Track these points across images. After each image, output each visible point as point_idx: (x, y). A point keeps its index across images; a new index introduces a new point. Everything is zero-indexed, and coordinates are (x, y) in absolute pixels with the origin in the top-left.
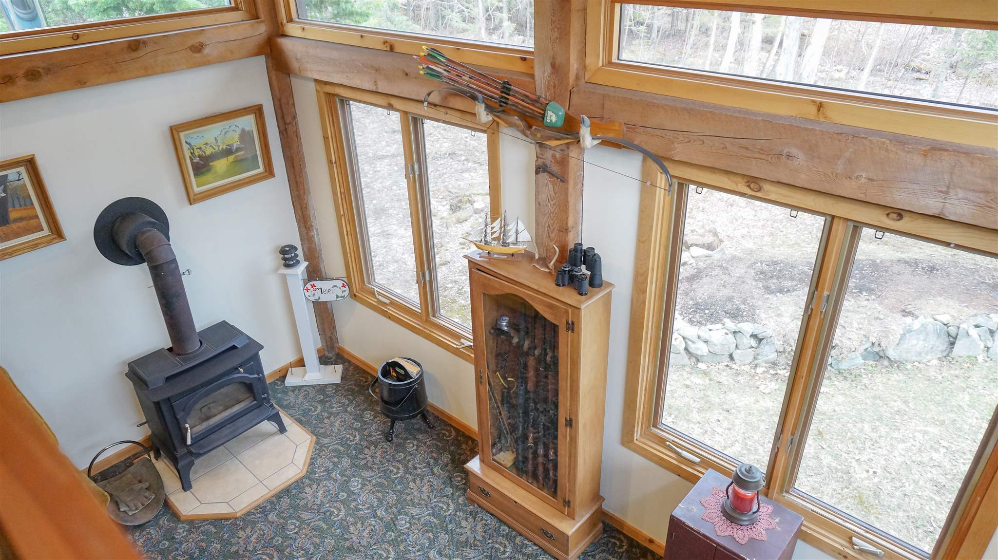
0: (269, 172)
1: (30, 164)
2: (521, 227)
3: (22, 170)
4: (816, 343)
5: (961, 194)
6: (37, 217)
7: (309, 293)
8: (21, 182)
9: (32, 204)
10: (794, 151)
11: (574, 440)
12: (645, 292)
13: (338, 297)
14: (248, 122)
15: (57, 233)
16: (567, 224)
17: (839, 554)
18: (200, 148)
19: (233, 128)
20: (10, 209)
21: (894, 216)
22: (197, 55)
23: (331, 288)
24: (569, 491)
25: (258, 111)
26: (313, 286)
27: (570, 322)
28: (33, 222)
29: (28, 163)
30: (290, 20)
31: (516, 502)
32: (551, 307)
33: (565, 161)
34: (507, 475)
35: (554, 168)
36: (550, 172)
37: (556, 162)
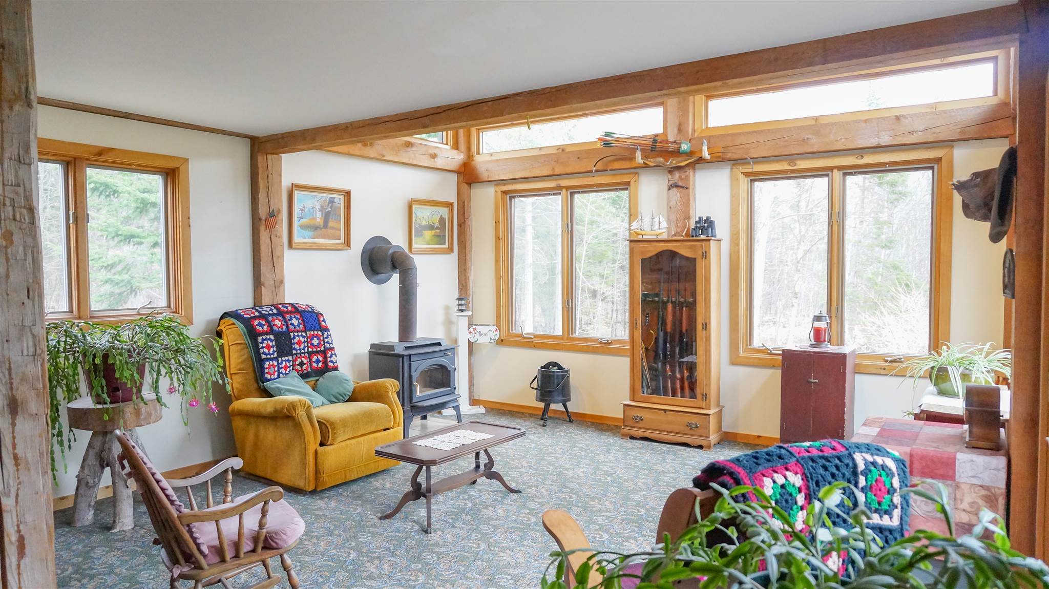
0: (451, 250)
1: (348, 194)
2: (662, 219)
3: (342, 197)
4: (838, 242)
5: (884, 133)
6: (340, 230)
7: (471, 335)
8: (339, 205)
9: (340, 221)
10: (810, 136)
11: (708, 339)
12: (738, 245)
13: (491, 339)
14: (444, 212)
15: (348, 243)
16: (689, 213)
17: (881, 369)
18: (420, 219)
19: (437, 213)
20: (330, 220)
21: (860, 157)
22: (433, 160)
23: (487, 332)
24: (706, 385)
25: (450, 205)
26: (475, 329)
27: (704, 252)
28: (337, 232)
29: (346, 195)
30: (478, 153)
31: (665, 411)
32: (691, 247)
33: (687, 178)
34: (654, 400)
35: (680, 184)
36: (677, 186)
37: (682, 179)
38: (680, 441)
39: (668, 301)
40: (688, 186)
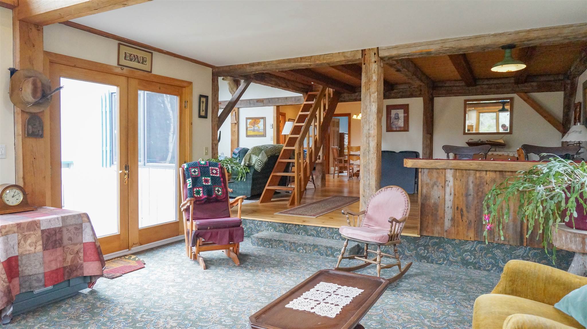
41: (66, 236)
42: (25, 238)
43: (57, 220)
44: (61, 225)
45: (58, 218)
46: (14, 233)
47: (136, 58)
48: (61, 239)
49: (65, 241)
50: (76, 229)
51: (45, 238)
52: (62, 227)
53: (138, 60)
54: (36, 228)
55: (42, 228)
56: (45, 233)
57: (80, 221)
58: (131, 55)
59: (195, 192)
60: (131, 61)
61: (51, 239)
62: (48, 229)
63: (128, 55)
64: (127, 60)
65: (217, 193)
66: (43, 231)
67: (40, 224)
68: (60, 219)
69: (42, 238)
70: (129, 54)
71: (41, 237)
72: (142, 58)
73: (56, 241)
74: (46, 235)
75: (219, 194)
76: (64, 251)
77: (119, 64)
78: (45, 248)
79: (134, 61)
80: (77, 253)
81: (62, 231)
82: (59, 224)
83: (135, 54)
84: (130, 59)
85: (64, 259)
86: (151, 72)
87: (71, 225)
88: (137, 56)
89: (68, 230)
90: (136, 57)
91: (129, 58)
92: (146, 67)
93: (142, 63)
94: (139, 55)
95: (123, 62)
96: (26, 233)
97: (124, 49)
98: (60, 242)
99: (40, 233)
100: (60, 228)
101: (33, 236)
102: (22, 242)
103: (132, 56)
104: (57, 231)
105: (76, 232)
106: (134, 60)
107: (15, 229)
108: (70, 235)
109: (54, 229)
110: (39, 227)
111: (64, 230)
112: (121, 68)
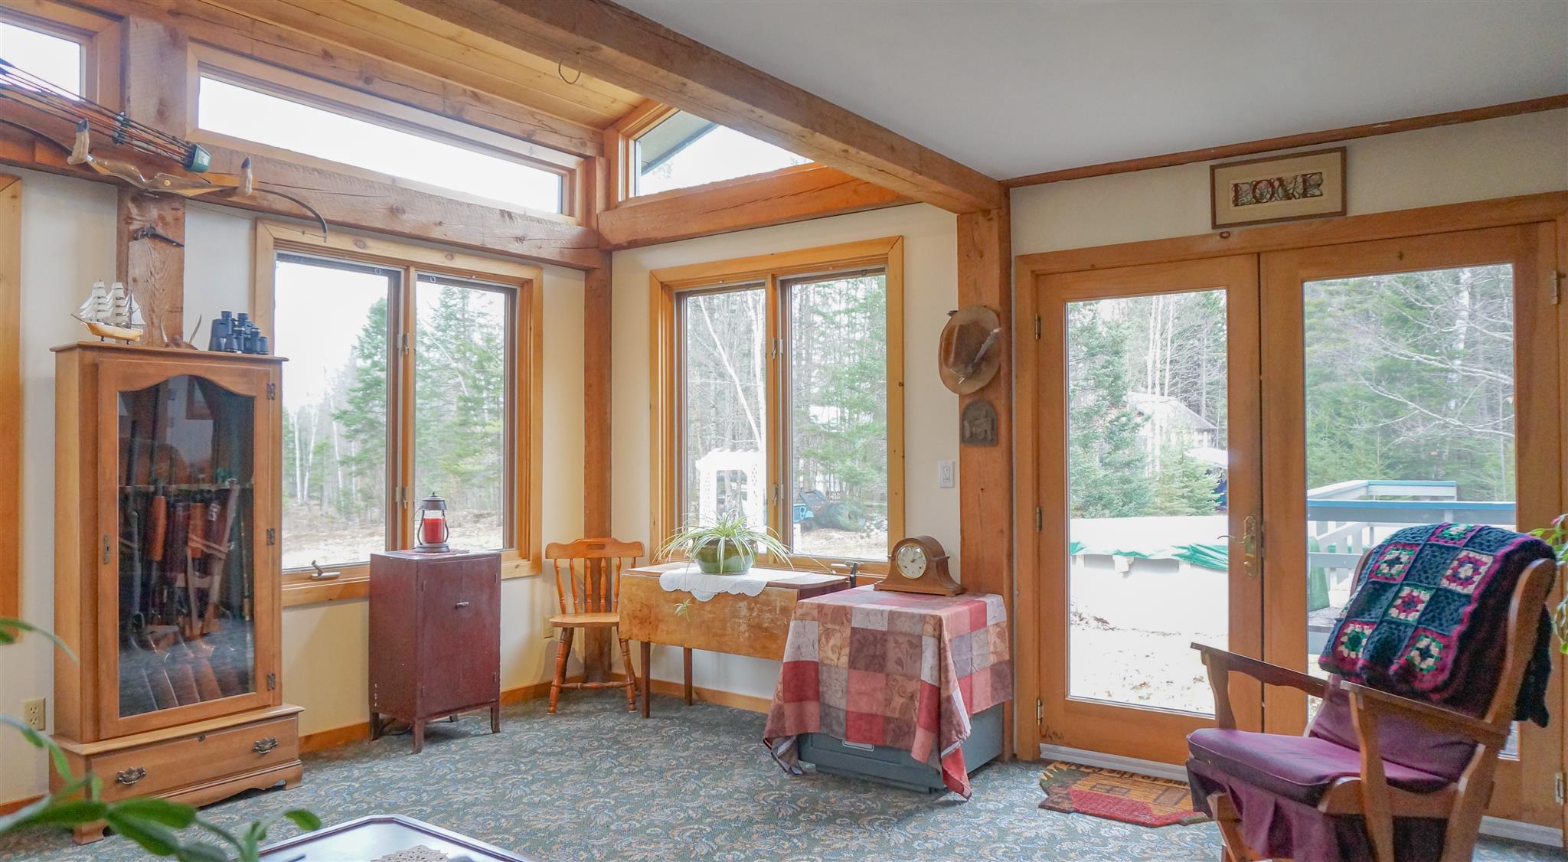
21: (450, 257)
24: (273, 656)
27: (271, 384)
31: (201, 736)
32: (244, 374)
33: (179, 222)
34: (156, 723)
35: (160, 231)
36: (155, 236)
37: (165, 224)
38: (239, 790)
39: (155, 493)
40: (179, 241)
41: (893, 654)
42: (828, 634)
43: (880, 616)
44: (885, 629)
45: (882, 612)
46: (814, 619)
47: (1279, 189)
48: (884, 657)
49: (891, 666)
50: (911, 644)
51: (856, 645)
52: (888, 631)
53: (1286, 191)
54: (845, 622)
55: (854, 624)
56: (858, 636)
57: (917, 630)
58: (1255, 186)
59: (1345, 639)
60: (1258, 202)
61: (865, 650)
62: (863, 629)
63: (1245, 187)
64: (1243, 204)
65: (1417, 660)
66: (854, 630)
67: (851, 615)
68: (886, 615)
69: (851, 642)
70: (1250, 184)
71: (849, 641)
72: (1300, 180)
73: (874, 656)
74: (859, 641)
75: (1424, 666)
76: (887, 684)
77: (1215, 225)
78: (853, 664)
79: (1271, 198)
80: (912, 697)
81: (886, 641)
82: (882, 626)
83: (1273, 177)
84: (1254, 197)
85: (888, 702)
86: (1344, 212)
87: (901, 633)
88: (1280, 180)
89: (896, 642)
90: (1276, 184)
91: (1250, 197)
92: (1326, 201)
93: (1304, 195)
94: (1287, 176)
95: (1230, 213)
96: (830, 626)
97: (1229, 177)
98: (882, 661)
99: (848, 631)
100: (884, 634)
101: (838, 634)
102: (823, 640)
103: (1262, 185)
104: (879, 637)
105: (911, 651)
106: (1268, 196)
107: (815, 613)
108: (900, 655)
109: (874, 633)
110: (849, 621)
111: (891, 639)
112: (1221, 235)
